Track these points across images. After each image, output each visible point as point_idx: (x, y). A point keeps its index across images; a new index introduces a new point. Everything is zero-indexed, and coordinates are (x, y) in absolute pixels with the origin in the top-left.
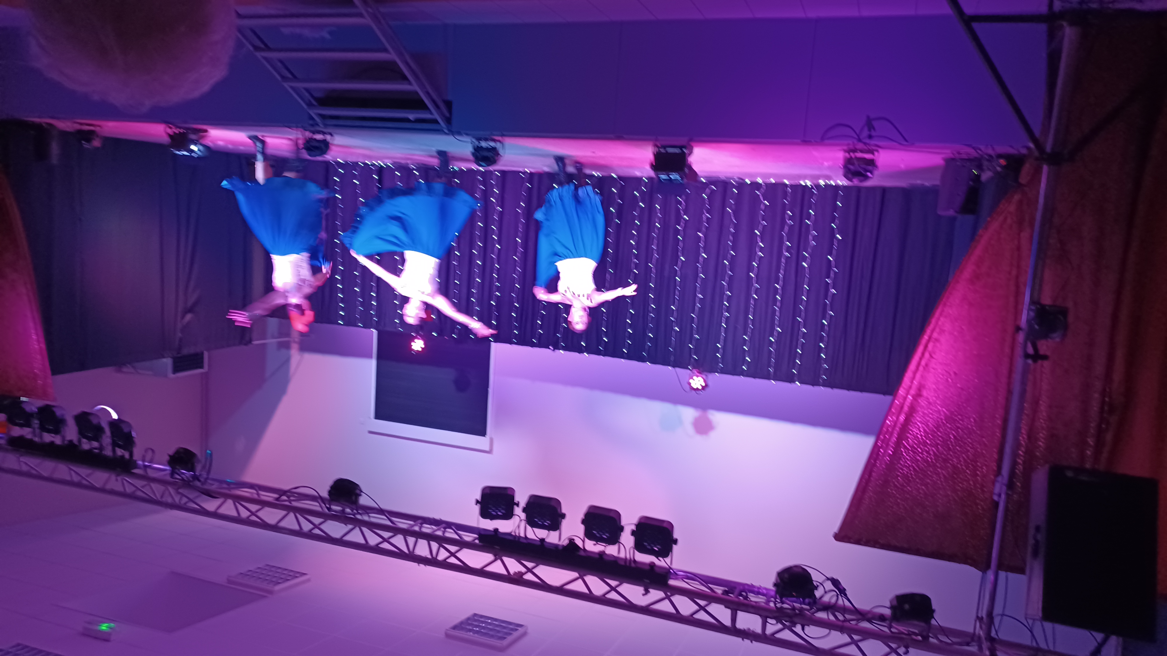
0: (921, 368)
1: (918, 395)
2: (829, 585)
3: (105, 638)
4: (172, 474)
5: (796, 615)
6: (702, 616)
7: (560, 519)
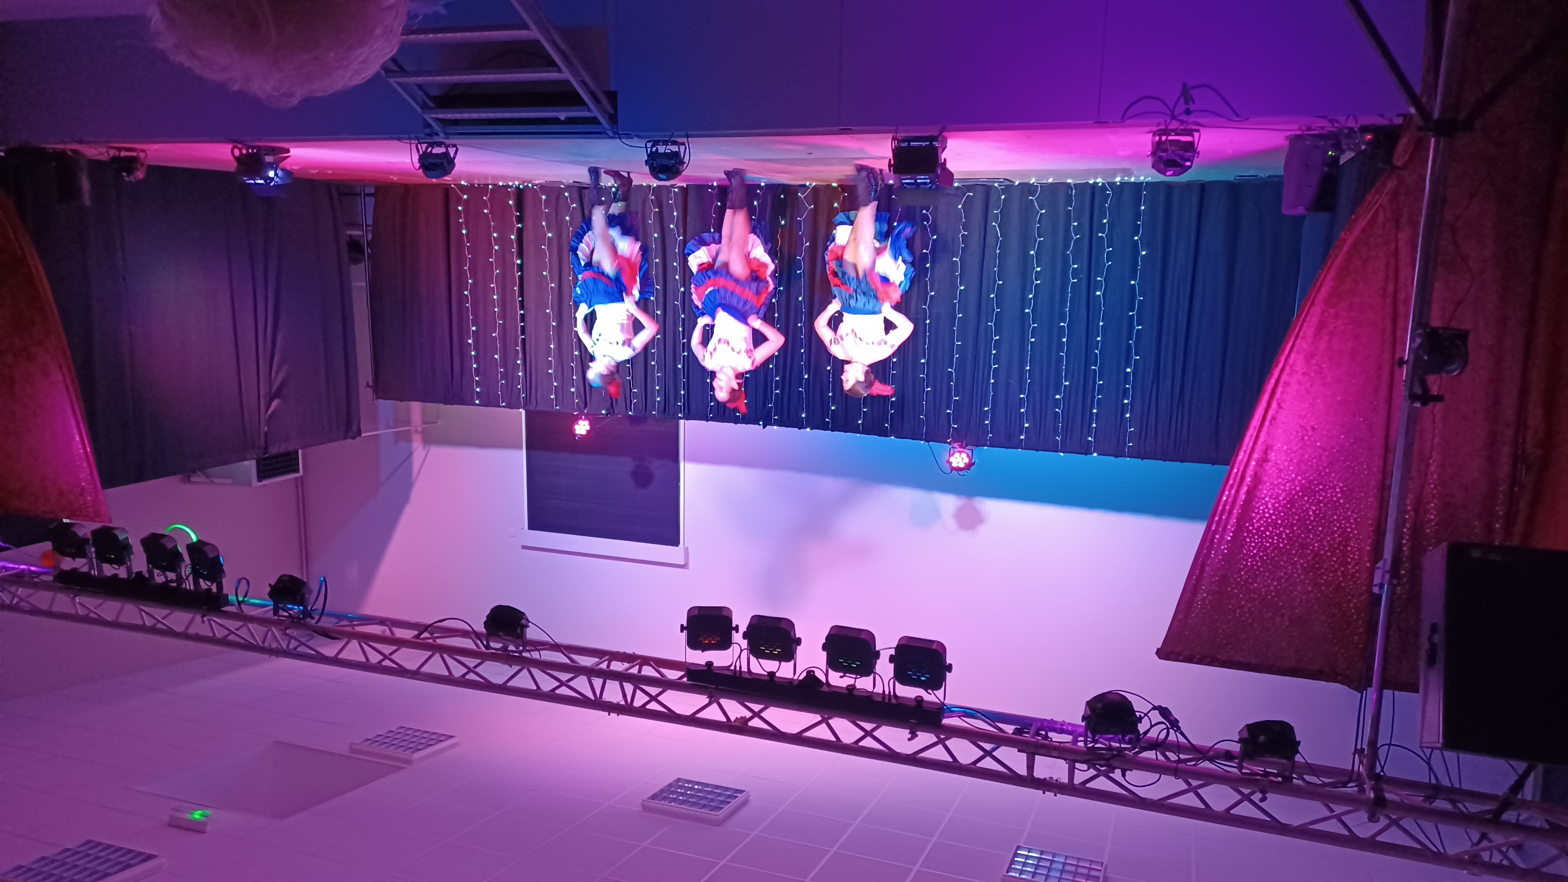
0: (1267, 423)
1: (1264, 460)
2: (1156, 716)
3: (197, 828)
4: (276, 611)
5: (1114, 756)
6: (988, 763)
7: (794, 645)
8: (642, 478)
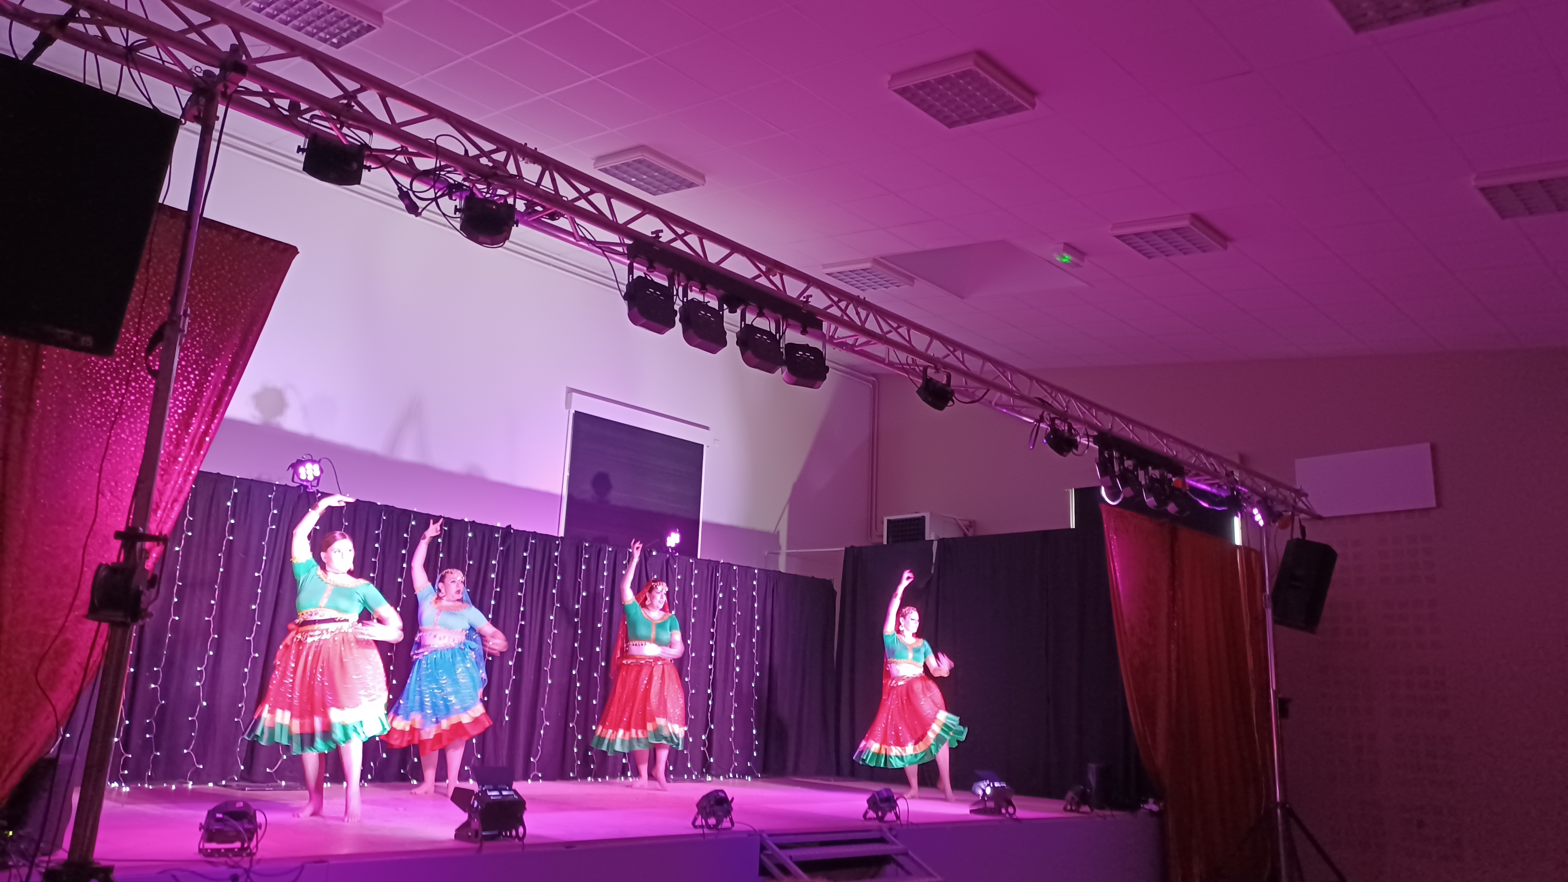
6: (583, 188)
7: (741, 338)
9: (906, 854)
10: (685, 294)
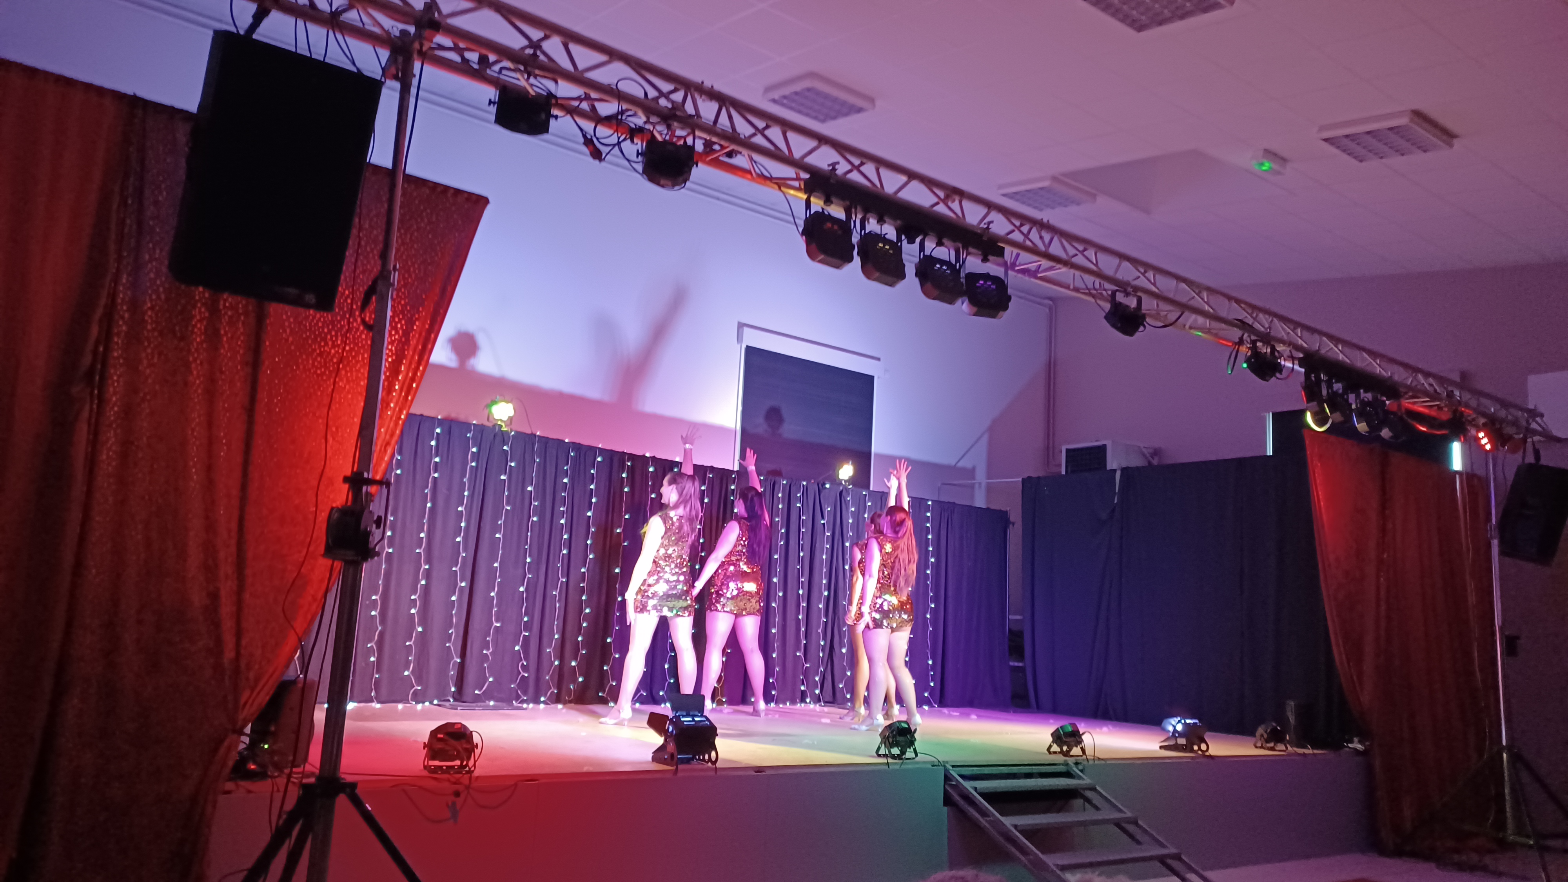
7: (921, 271)
8: (774, 416)
9: (1093, 789)
10: (863, 227)
